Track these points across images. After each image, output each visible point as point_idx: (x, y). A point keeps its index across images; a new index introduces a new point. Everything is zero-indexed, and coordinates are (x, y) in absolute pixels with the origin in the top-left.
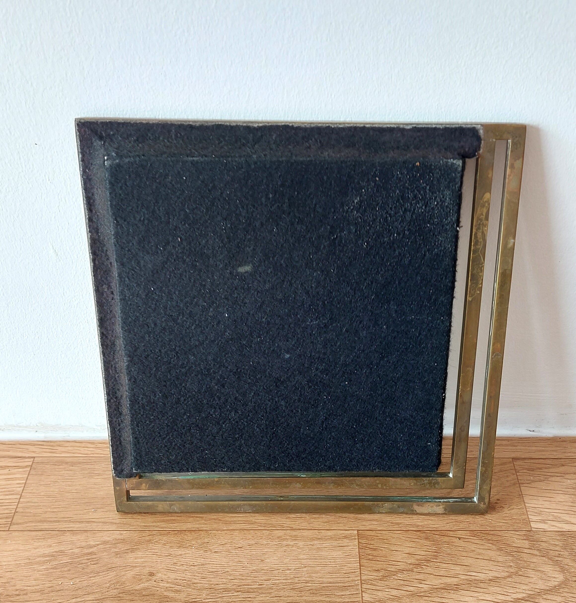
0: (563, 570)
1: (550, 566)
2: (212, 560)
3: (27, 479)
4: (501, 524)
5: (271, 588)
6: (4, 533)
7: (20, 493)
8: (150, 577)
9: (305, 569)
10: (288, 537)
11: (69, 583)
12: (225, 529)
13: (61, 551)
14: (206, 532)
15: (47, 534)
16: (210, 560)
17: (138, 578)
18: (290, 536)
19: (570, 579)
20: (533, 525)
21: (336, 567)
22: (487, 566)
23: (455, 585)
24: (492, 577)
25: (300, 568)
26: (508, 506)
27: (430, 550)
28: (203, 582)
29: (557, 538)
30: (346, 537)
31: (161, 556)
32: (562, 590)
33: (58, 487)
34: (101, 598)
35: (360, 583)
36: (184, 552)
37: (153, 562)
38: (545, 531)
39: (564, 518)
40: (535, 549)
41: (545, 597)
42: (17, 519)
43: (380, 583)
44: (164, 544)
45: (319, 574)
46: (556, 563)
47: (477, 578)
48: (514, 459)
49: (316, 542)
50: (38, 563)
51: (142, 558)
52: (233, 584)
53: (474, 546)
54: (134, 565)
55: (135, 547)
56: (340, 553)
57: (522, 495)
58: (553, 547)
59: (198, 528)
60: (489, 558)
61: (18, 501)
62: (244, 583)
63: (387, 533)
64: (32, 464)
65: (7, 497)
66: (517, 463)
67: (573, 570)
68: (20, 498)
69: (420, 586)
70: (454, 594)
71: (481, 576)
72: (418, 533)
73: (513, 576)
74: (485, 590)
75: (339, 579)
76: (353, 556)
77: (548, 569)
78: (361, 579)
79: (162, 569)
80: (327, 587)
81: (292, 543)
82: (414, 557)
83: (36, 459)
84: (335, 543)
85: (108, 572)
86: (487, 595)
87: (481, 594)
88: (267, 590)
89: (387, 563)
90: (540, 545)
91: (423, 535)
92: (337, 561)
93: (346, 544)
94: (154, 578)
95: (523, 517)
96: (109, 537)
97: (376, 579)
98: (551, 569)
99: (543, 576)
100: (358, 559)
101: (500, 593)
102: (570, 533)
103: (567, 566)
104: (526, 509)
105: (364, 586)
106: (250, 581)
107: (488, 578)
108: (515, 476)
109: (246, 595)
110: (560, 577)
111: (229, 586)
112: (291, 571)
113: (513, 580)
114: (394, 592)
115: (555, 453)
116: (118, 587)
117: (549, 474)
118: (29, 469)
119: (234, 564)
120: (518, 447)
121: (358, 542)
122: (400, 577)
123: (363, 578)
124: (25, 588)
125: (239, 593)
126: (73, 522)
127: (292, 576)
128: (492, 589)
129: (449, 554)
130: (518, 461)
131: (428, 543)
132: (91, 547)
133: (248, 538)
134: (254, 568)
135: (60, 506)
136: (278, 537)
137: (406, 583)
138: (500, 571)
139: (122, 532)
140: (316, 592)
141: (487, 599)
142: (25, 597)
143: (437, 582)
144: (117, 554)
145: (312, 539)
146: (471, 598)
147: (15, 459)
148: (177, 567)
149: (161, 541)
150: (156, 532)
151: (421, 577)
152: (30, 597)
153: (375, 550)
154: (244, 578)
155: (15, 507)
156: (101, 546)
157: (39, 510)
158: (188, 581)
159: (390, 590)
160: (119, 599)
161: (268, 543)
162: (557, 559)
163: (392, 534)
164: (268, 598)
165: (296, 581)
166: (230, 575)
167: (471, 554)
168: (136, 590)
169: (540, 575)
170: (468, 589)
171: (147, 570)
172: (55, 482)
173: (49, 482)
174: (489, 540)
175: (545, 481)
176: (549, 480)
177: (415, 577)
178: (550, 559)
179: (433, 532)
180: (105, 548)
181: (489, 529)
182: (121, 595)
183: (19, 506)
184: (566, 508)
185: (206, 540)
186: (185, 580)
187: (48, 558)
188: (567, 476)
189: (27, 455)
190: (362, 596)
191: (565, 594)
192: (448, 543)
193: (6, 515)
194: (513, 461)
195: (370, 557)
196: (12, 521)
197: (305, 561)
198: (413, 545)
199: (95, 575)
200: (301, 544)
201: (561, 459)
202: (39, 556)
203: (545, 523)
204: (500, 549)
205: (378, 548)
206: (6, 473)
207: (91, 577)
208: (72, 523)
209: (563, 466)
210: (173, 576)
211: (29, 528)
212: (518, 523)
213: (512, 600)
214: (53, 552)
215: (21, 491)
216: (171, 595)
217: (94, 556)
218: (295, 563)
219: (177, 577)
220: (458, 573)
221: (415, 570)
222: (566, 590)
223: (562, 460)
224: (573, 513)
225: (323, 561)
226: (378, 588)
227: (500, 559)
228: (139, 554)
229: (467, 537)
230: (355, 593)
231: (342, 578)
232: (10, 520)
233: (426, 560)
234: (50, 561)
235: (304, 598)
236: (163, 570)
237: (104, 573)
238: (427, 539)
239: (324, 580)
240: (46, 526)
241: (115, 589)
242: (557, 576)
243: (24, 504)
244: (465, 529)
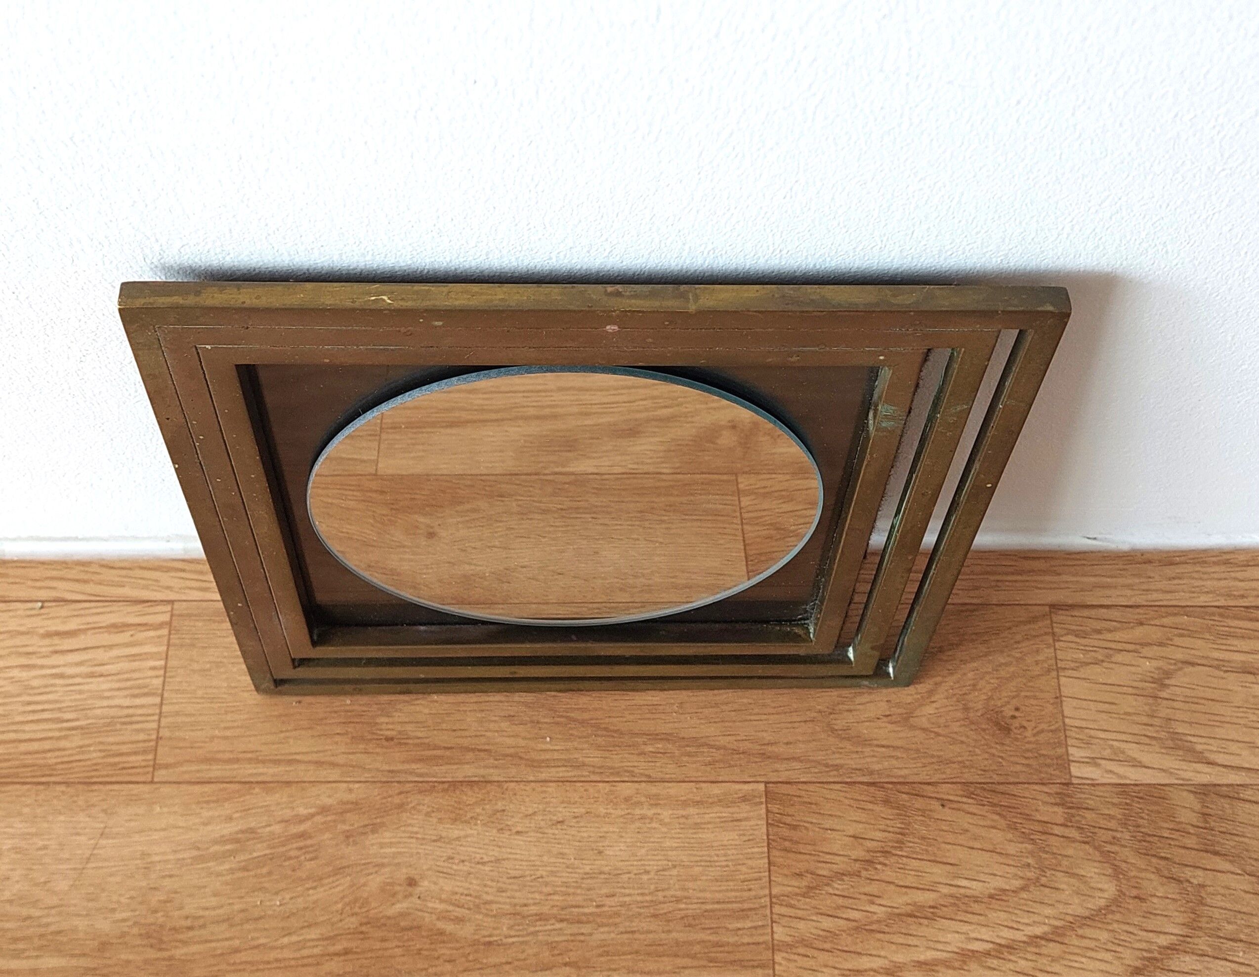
0: (1117, 873)
1: (1096, 864)
2: (513, 851)
3: (167, 656)
4: (1019, 768)
5: (617, 914)
6: (146, 788)
7: (160, 691)
8: (410, 889)
9: (674, 872)
10: (643, 799)
11: (273, 903)
12: (532, 778)
13: (252, 831)
14: (499, 786)
15: (221, 790)
16: (509, 850)
17: (388, 892)
18: (649, 797)
19: (1127, 893)
20: (1075, 770)
21: (727, 866)
22: (988, 866)
23: (930, 907)
24: (995, 889)
25: (664, 870)
26: (1033, 724)
27: (891, 829)
28: (500, 899)
29: (1115, 801)
30: (745, 799)
31: (424, 842)
32: (1110, 916)
33: (224, 676)
34: (331, 934)
35: (768, 904)
36: (462, 833)
37: (411, 856)
38: (1093, 785)
39: (1130, 753)
40: (1072, 826)
41: (1080, 932)
42: (165, 755)
43: (803, 902)
44: (428, 814)
45: (699, 883)
46: (1107, 857)
47: (969, 892)
48: (1055, 607)
49: (691, 811)
50: (215, 857)
51: (391, 844)
52: (551, 903)
53: (969, 818)
54: (380, 860)
55: (378, 820)
56: (734, 835)
57: (1061, 696)
58: (1105, 822)
59: (483, 777)
60: (991, 847)
61: (158, 711)
62: (570, 903)
63: (817, 789)
64: (171, 619)
65: (138, 701)
66: (1060, 617)
67: (1132, 874)
68: (161, 704)
69: (873, 908)
70: (927, 926)
71: (976, 888)
72: (872, 789)
73: (1032, 888)
74: (981, 918)
75: (733, 894)
76: (757, 843)
77: (1091, 871)
78: (770, 894)
79: (428, 870)
80: (712, 911)
81: (650, 813)
82: (862, 844)
83: (176, 605)
84: (726, 813)
85: (338, 877)
86: (984, 930)
87: (974, 927)
88: (610, 917)
89: (815, 858)
90: (1083, 817)
91: (880, 794)
92: (729, 852)
93: (745, 815)
94: (418, 890)
95: (1060, 751)
96: (329, 796)
97: (797, 894)
98: (1096, 870)
99: (1082, 887)
100: (766, 849)
101: (1006, 923)
102: (1137, 788)
103: (1124, 865)
104: (1065, 730)
105: (777, 909)
106: (580, 898)
107: (987, 892)
108: (1052, 650)
109: (574, 929)
110: (1110, 888)
111: (545, 909)
112: (650, 877)
113: (1030, 896)
114: (827, 923)
115: (1129, 592)
116: (356, 910)
117: (1113, 645)
118: (165, 632)
119: (553, 860)
120: (1065, 578)
121: (768, 811)
122: (838, 889)
123: (775, 891)
124: (201, 913)
125: (563, 925)
126: (263, 762)
127: (652, 887)
128: (992, 915)
129: (923, 838)
130: (1061, 612)
131: (887, 812)
132: (302, 820)
133: (572, 800)
134: (587, 869)
135: (236, 724)
136: (627, 799)
137: (847, 902)
138: (1008, 875)
139: (351, 786)
140: (693, 922)
141: (984, 937)
142: (203, 932)
143: (901, 900)
144: (348, 836)
145: (685, 804)
146: (957, 935)
147: (139, 607)
148: (455, 867)
149: (421, 807)
150: (411, 785)
151: (873, 888)
152: (212, 934)
153: (795, 827)
154: (571, 890)
155: (154, 725)
156: (319, 819)
157: (199, 733)
158: (476, 897)
159: (819, 918)
160: (362, 936)
161: (608, 811)
162: (1108, 848)
163: (825, 791)
164: (613, 935)
165: (661, 899)
166: (546, 884)
167: (961, 839)
168: (389, 918)
169: (1077, 884)
170: (953, 917)
171: (402, 874)
172: (218, 664)
173: (208, 666)
174: (994, 805)
175: (1105, 664)
176: (1113, 659)
177: (863, 890)
178: (1095, 848)
179: (899, 787)
180: (325, 823)
181: (996, 778)
182: (364, 929)
183: (162, 724)
184: (1136, 729)
185: (500, 805)
186: (470, 895)
187: (229, 847)
188: (1146, 651)
189: (159, 596)
190: (773, 932)
191: (1115, 926)
192: (923, 812)
193: (141, 745)
194: (1050, 612)
195: (787, 844)
196: (155, 759)
197: (674, 853)
198: (863, 816)
199: (315, 884)
200: (666, 814)
201: (1138, 607)
202: (215, 842)
203: (1097, 765)
204: (1013, 827)
205: (802, 824)
206: (126, 641)
207: (308, 889)
208: (260, 765)
209: (1141, 624)
210: (448, 886)
211: (187, 777)
212: (1049, 766)
213: (1025, 939)
214: (237, 833)
215: (161, 687)
216: (449, 927)
217: (309, 842)
218: (657, 858)
219: (456, 889)
220: (937, 880)
221: (864, 873)
222: (1118, 917)
223: (1138, 610)
224: (1147, 741)
225: (705, 853)
226: (800, 913)
227: (1012, 849)
228: (387, 836)
229: (956, 799)
230: (760, 923)
231: (737, 890)
232: (150, 757)
233: (882, 852)
234: (232, 853)
235: (674, 935)
236: (430, 873)
237: (331, 879)
238: (886, 802)
239: (708, 895)
240: (216, 771)
241: (353, 915)
242: (1106, 886)
243: (170, 720)
244: (954, 780)
